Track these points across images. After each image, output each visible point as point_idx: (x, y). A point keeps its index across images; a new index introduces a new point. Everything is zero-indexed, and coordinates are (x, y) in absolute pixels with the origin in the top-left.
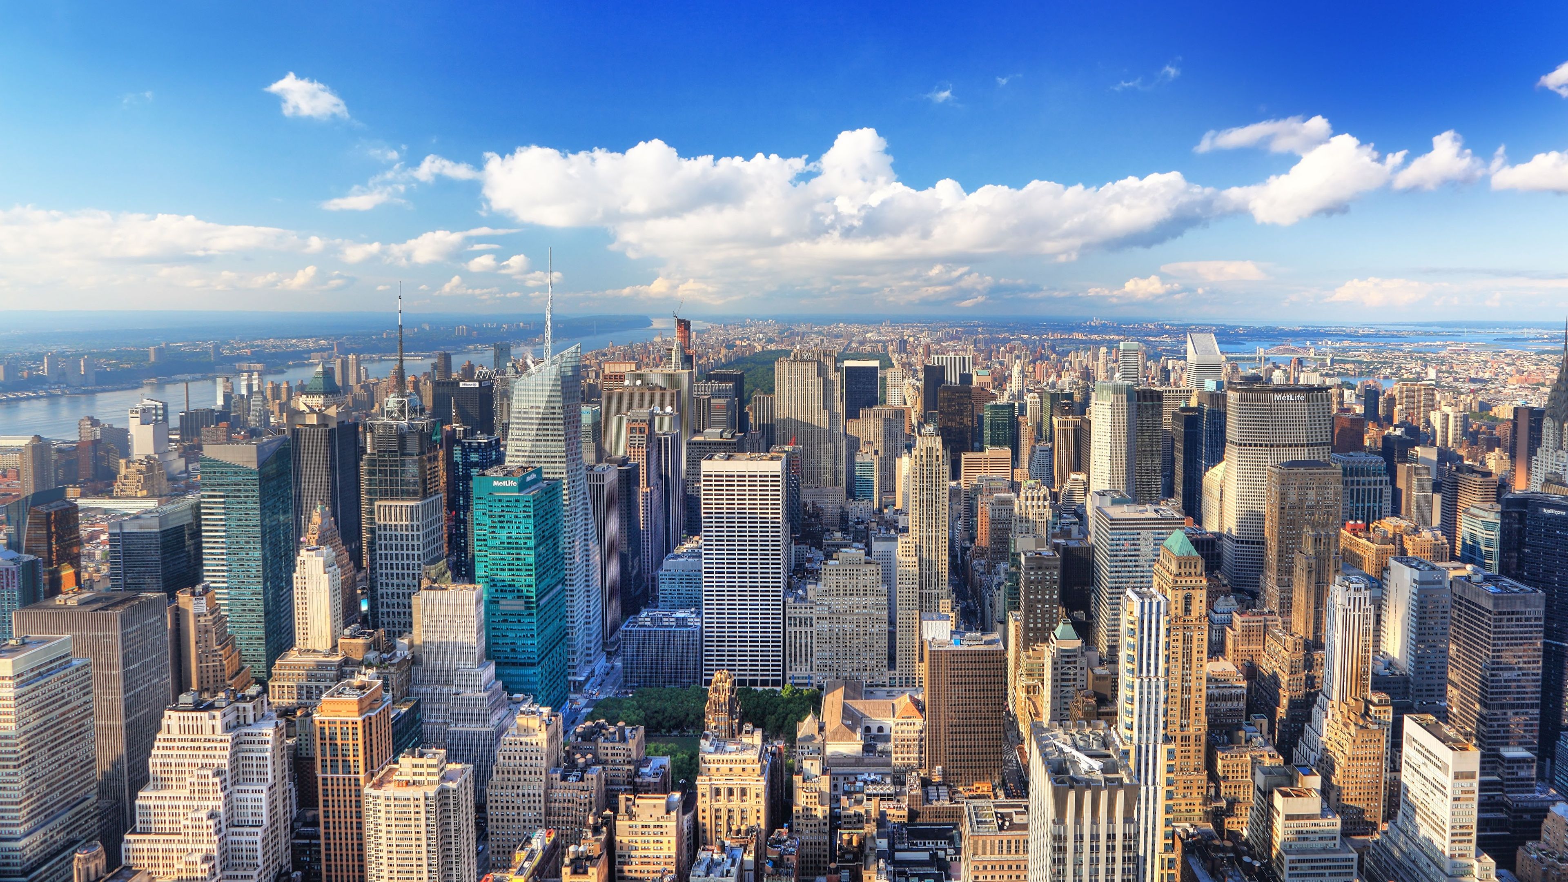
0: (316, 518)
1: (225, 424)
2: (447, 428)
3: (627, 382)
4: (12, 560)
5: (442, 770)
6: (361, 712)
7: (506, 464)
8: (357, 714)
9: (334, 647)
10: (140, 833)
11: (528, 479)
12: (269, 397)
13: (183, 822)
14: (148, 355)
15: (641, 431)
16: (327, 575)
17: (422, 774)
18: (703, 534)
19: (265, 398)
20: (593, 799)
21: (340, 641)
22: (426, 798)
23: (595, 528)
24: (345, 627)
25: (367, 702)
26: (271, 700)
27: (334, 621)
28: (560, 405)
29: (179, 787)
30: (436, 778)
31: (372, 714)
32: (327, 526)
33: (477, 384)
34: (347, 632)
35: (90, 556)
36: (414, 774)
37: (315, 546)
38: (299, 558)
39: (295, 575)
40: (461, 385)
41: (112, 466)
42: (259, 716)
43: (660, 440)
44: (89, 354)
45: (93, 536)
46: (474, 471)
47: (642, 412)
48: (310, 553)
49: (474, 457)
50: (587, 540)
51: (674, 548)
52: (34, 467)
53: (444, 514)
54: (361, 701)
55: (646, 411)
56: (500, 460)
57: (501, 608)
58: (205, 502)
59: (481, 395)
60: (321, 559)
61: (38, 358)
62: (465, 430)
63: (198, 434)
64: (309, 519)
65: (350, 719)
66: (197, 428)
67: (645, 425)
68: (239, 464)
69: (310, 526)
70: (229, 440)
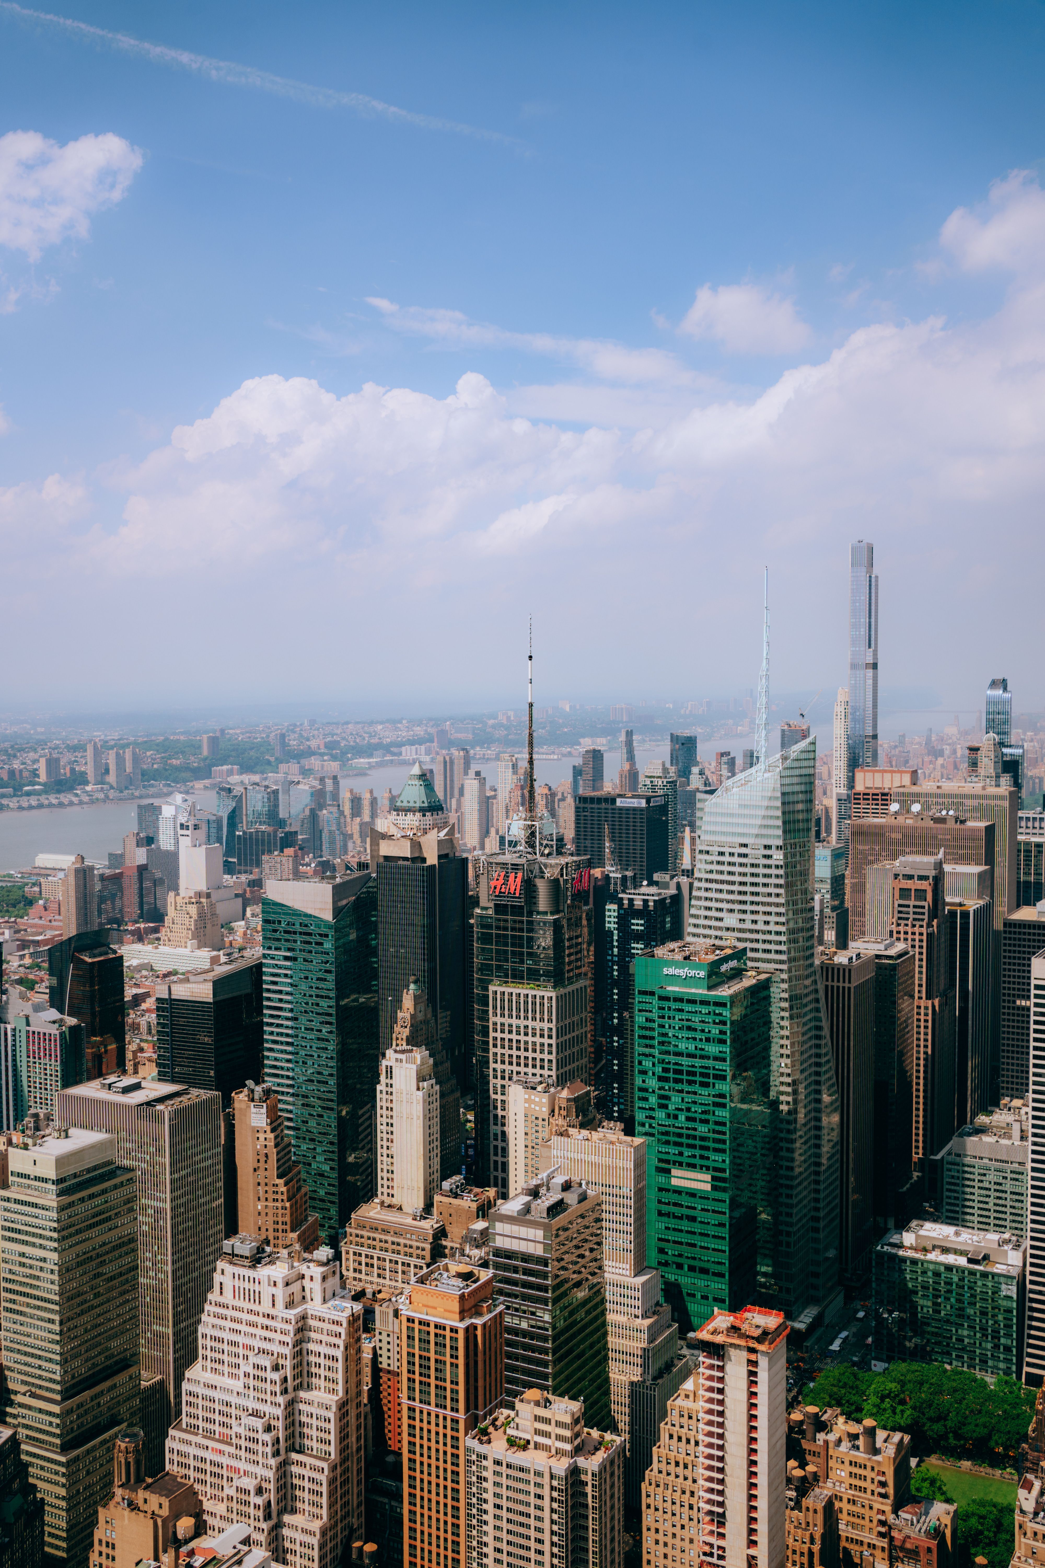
0: (408, 1002)
1: (289, 851)
2: (597, 872)
3: (894, 807)
4: (54, 1022)
5: (577, 1435)
6: (463, 1314)
7: (689, 939)
8: (457, 1317)
9: (428, 1207)
10: (185, 1431)
11: (724, 968)
12: (347, 811)
13: (236, 1429)
14: (200, 747)
15: (921, 894)
16: (420, 1093)
17: (547, 1435)
18: (1031, 1096)
19: (342, 813)
20: (816, 1548)
21: (437, 1198)
22: (552, 1477)
23: (832, 1064)
24: (444, 1178)
25: (472, 1302)
26: (345, 1273)
27: (428, 1166)
28: (780, 842)
29: (232, 1375)
30: (568, 1447)
31: (478, 1321)
32: (420, 1016)
33: (643, 803)
34: (446, 1185)
35: (136, 1027)
36: (537, 1432)
37: (405, 1047)
38: (384, 1063)
39: (379, 1088)
40: (619, 802)
41: (159, 903)
42: (329, 1294)
43: (953, 914)
44: (136, 744)
45: (138, 1000)
46: (637, 947)
47: (923, 862)
48: (400, 1056)
49: (638, 925)
50: (818, 1083)
51: (974, 1115)
52: (77, 898)
53: (587, 1015)
54: (462, 1297)
55: (930, 859)
56: (676, 934)
57: (675, 1182)
58: (268, 966)
59: (649, 820)
60: (414, 1067)
61: (80, 748)
62: (624, 878)
63: (258, 864)
64: (398, 1003)
65: (449, 1323)
66: (257, 855)
67: (925, 885)
68: (309, 912)
69: (400, 1015)
70: (297, 876)
